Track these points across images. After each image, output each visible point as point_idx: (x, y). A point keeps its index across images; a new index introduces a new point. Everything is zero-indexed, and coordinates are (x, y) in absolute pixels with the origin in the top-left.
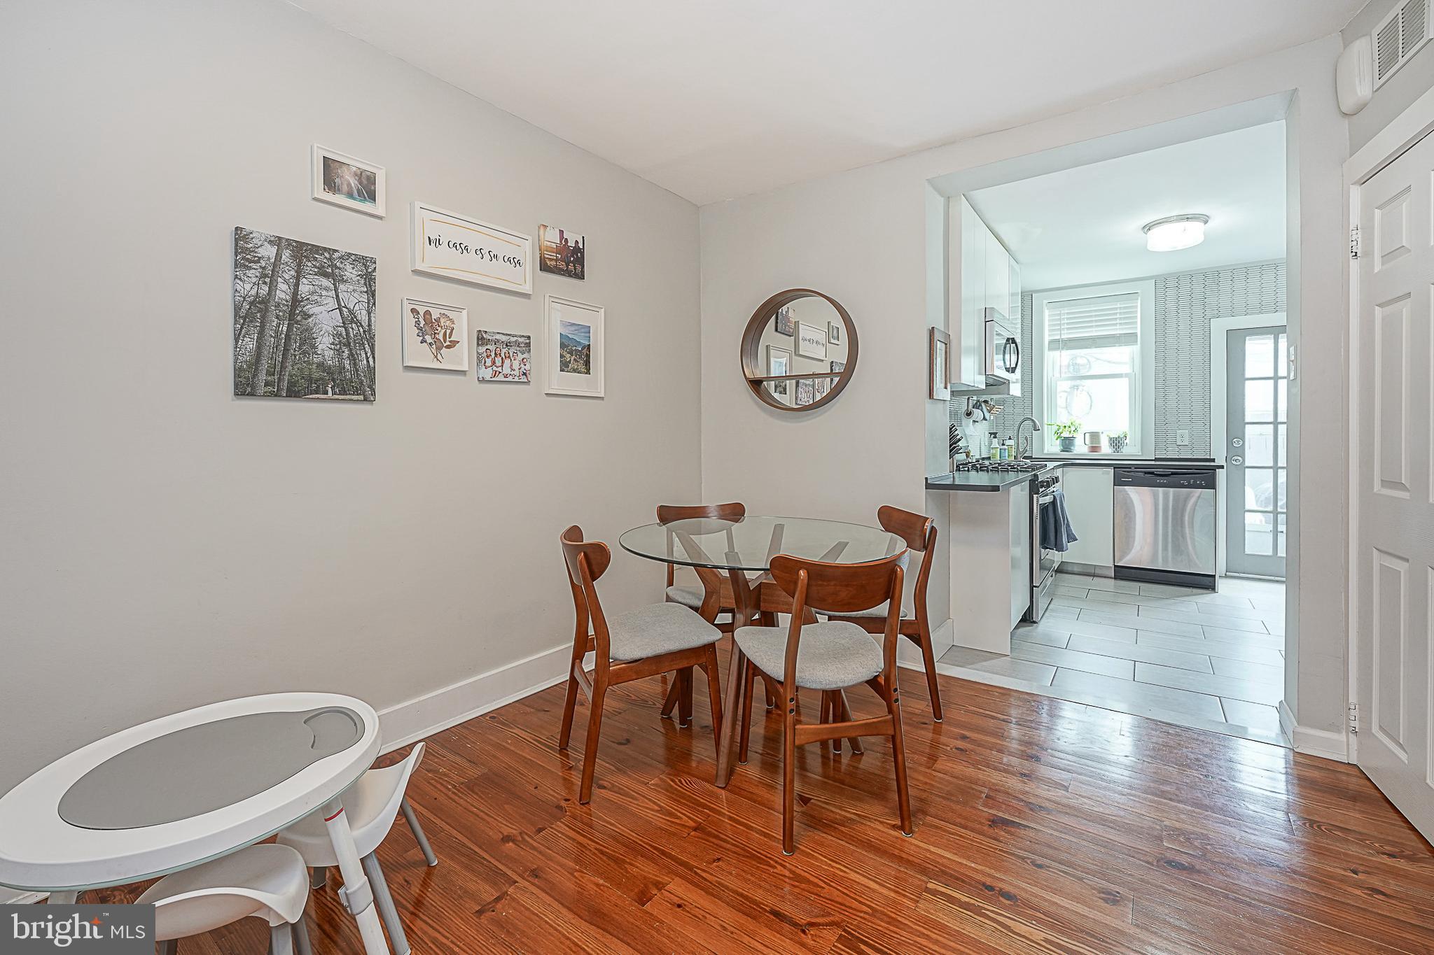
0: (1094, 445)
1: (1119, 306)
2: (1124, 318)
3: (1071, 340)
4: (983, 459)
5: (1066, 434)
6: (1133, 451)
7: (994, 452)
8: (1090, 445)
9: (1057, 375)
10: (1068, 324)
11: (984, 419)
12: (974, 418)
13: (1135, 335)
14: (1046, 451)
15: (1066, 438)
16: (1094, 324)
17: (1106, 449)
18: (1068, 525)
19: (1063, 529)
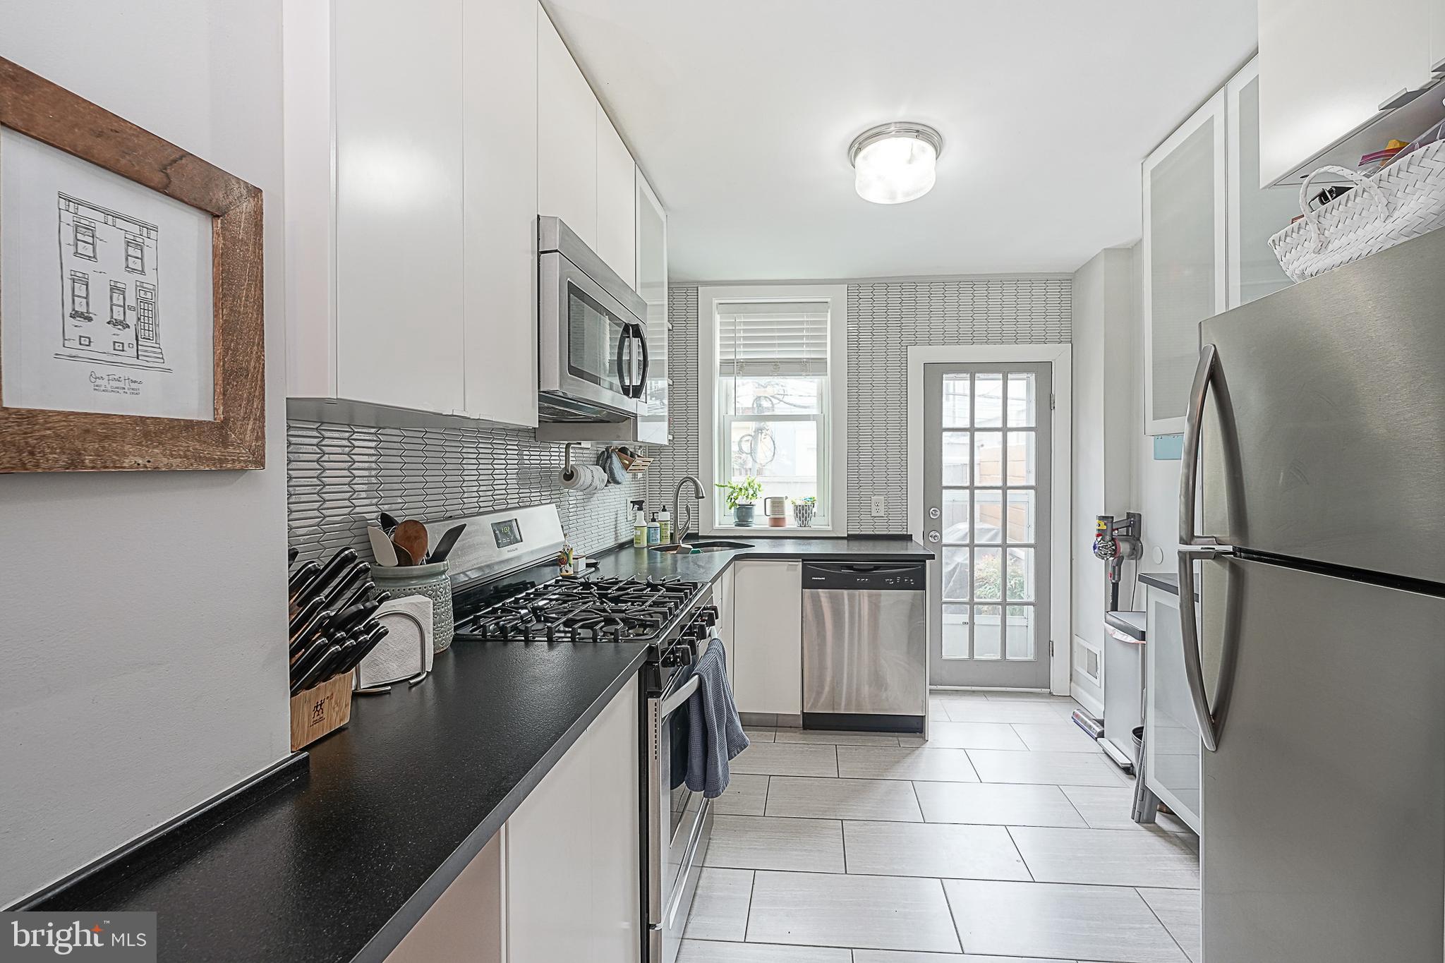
0: (777, 516)
1: (805, 318)
2: (812, 337)
3: (747, 363)
5: (742, 500)
6: (822, 523)
7: (639, 533)
8: (772, 516)
9: (732, 412)
10: (745, 338)
13: (824, 361)
14: (717, 526)
15: (742, 506)
16: (776, 341)
17: (790, 521)
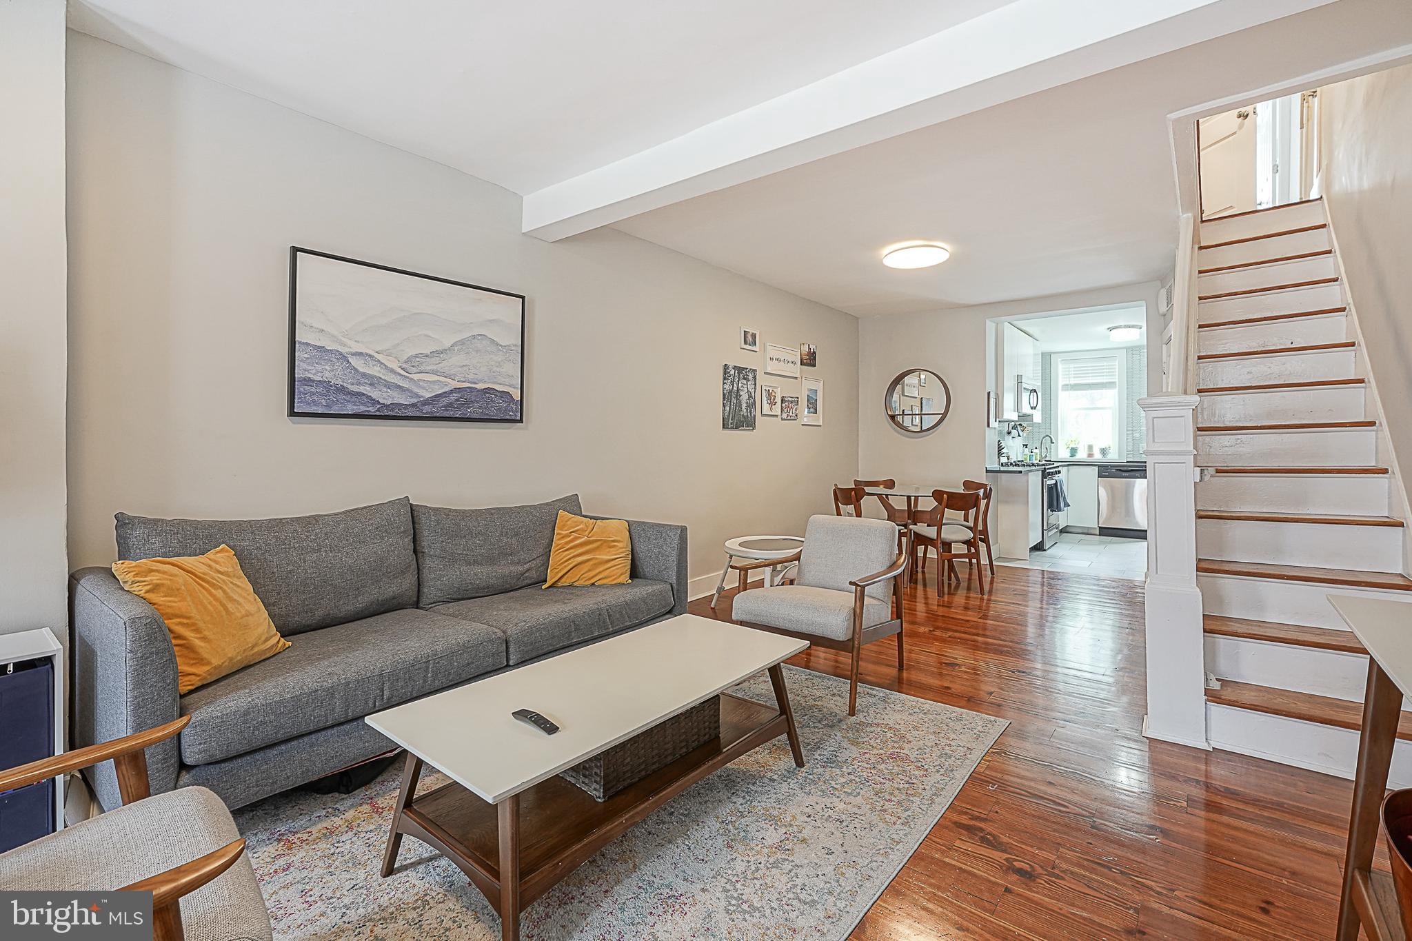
0: (1090, 453)
1: (1105, 364)
2: (1109, 372)
3: (1075, 385)
4: (1019, 461)
5: (1073, 446)
6: (1114, 456)
7: (1025, 456)
8: (1087, 452)
10: (1075, 374)
11: (1019, 436)
12: (1012, 435)
13: (1114, 383)
14: (1057, 456)
15: (1072, 448)
16: (1090, 375)
17: (1098, 456)
18: (1065, 498)
19: (1061, 499)
